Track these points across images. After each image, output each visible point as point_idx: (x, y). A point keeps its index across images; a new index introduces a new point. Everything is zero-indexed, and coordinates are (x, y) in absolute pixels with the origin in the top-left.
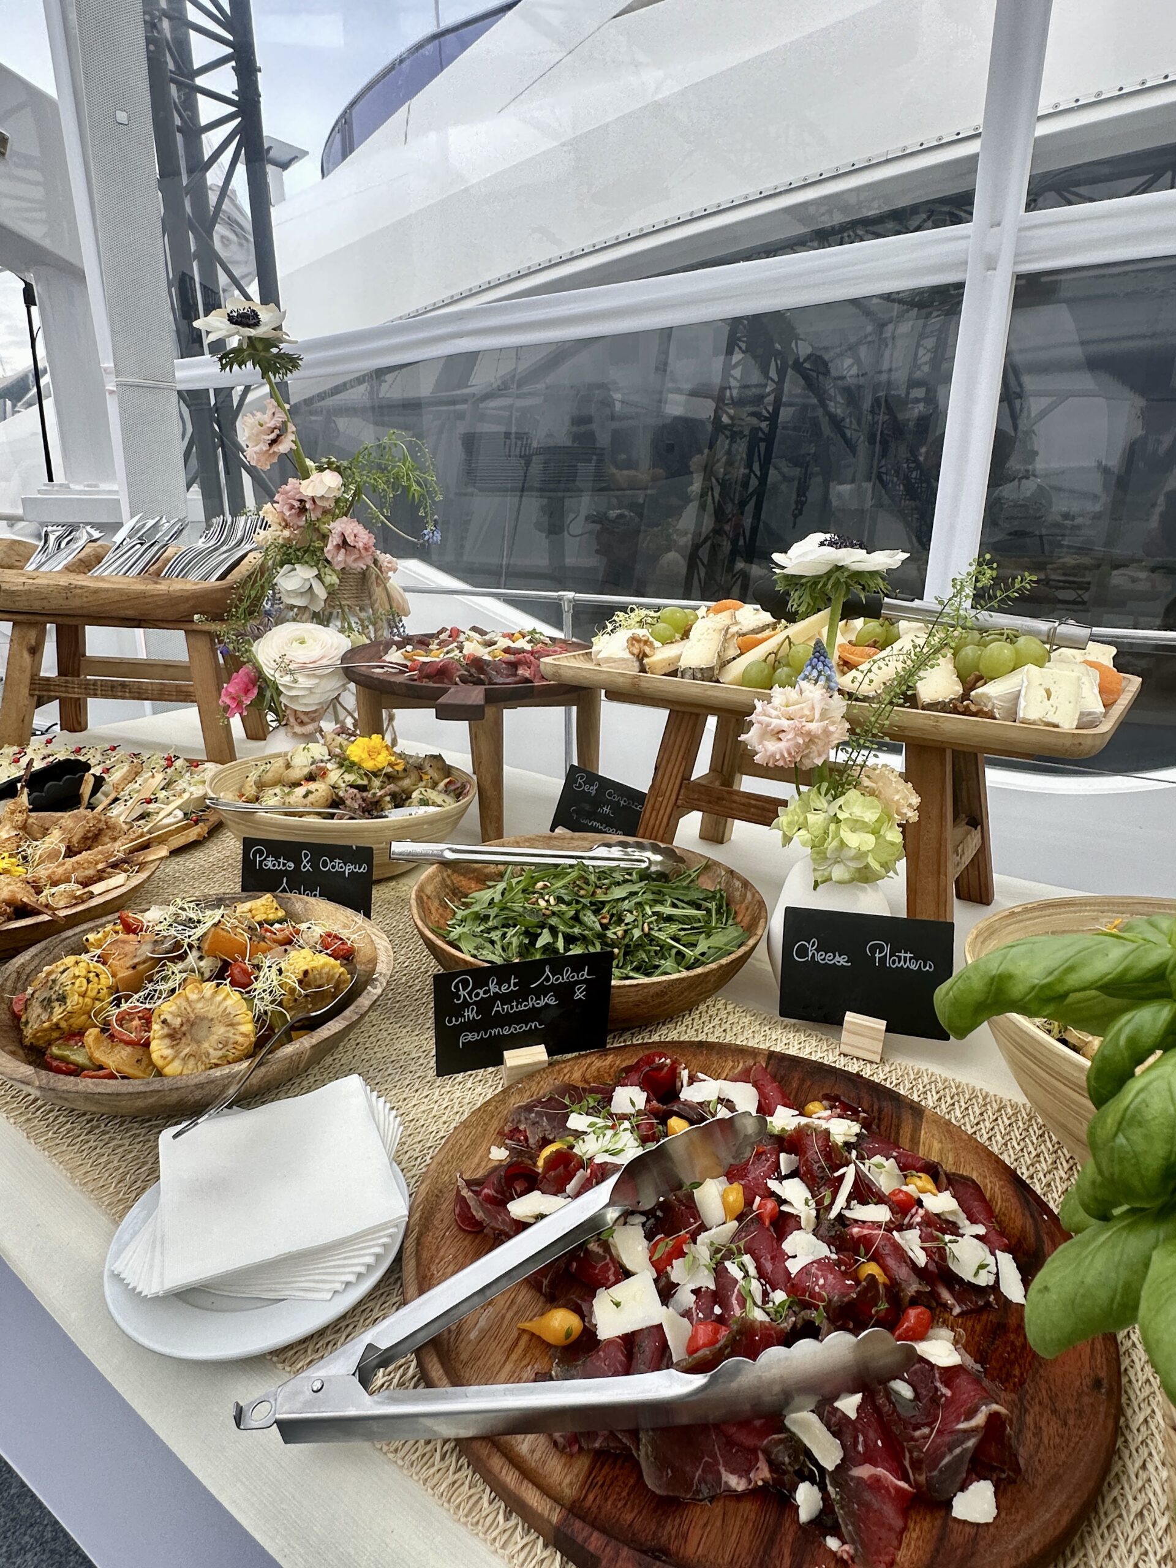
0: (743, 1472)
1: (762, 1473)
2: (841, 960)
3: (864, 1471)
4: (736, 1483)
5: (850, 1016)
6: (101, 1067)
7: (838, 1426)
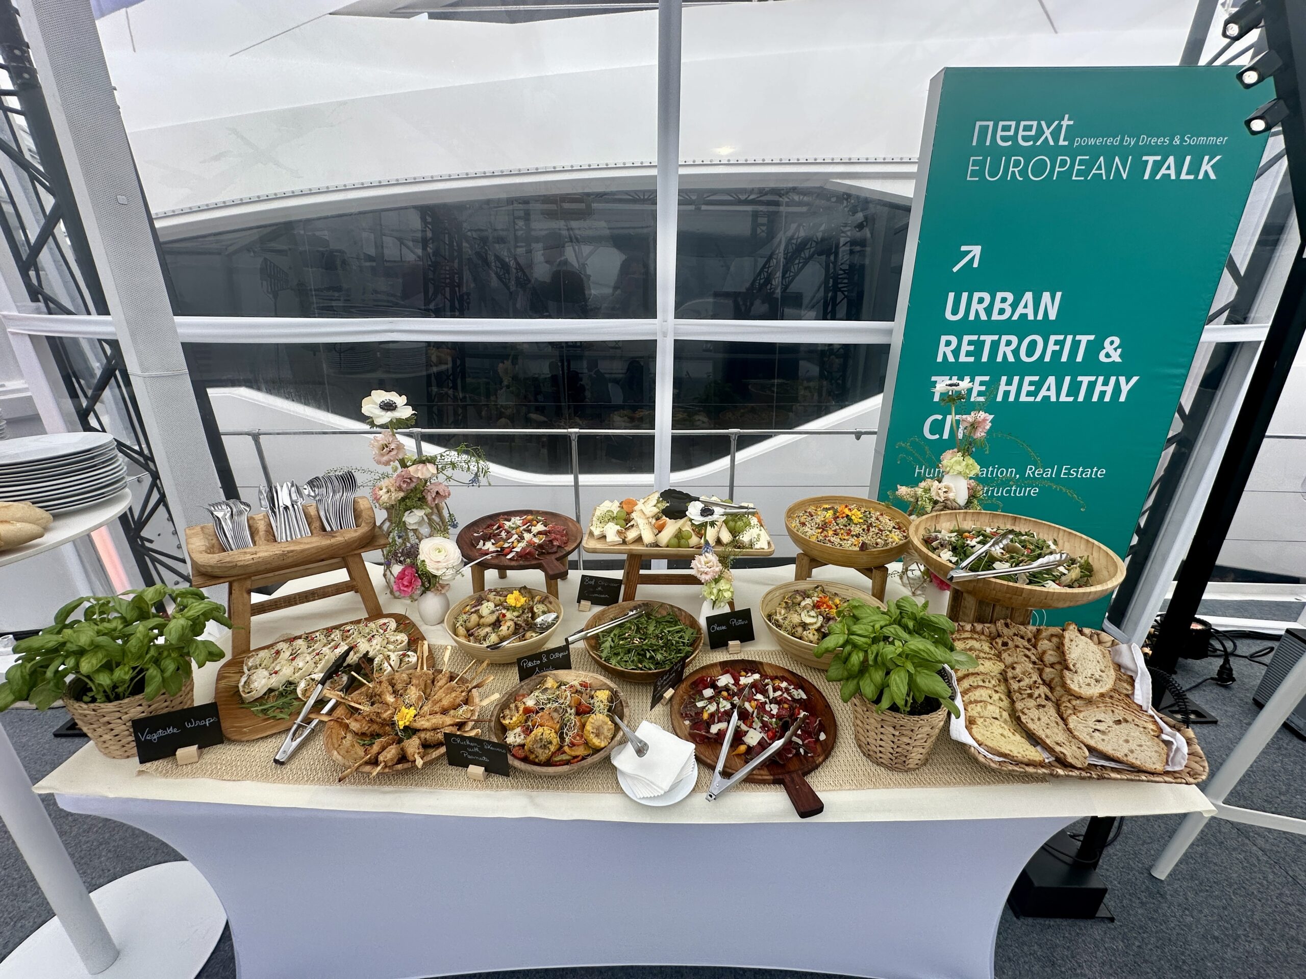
0: (791, 753)
1: (794, 751)
2: (724, 628)
3: (806, 742)
4: (790, 755)
5: (730, 643)
6: (577, 757)
7: (798, 736)
